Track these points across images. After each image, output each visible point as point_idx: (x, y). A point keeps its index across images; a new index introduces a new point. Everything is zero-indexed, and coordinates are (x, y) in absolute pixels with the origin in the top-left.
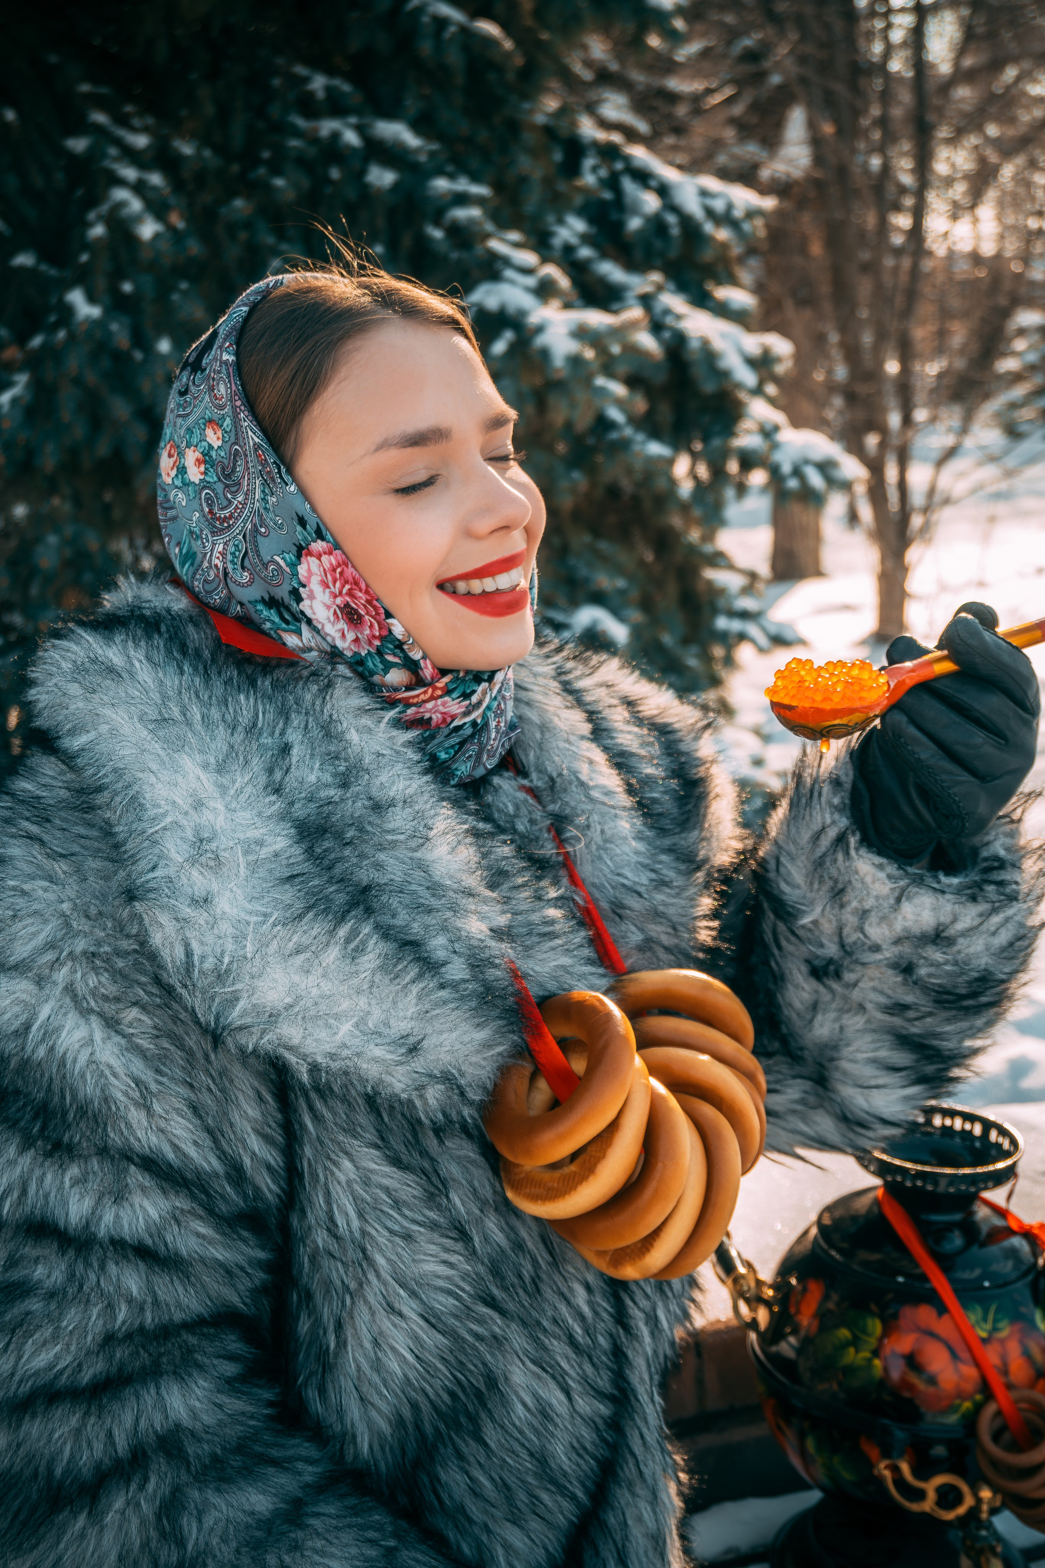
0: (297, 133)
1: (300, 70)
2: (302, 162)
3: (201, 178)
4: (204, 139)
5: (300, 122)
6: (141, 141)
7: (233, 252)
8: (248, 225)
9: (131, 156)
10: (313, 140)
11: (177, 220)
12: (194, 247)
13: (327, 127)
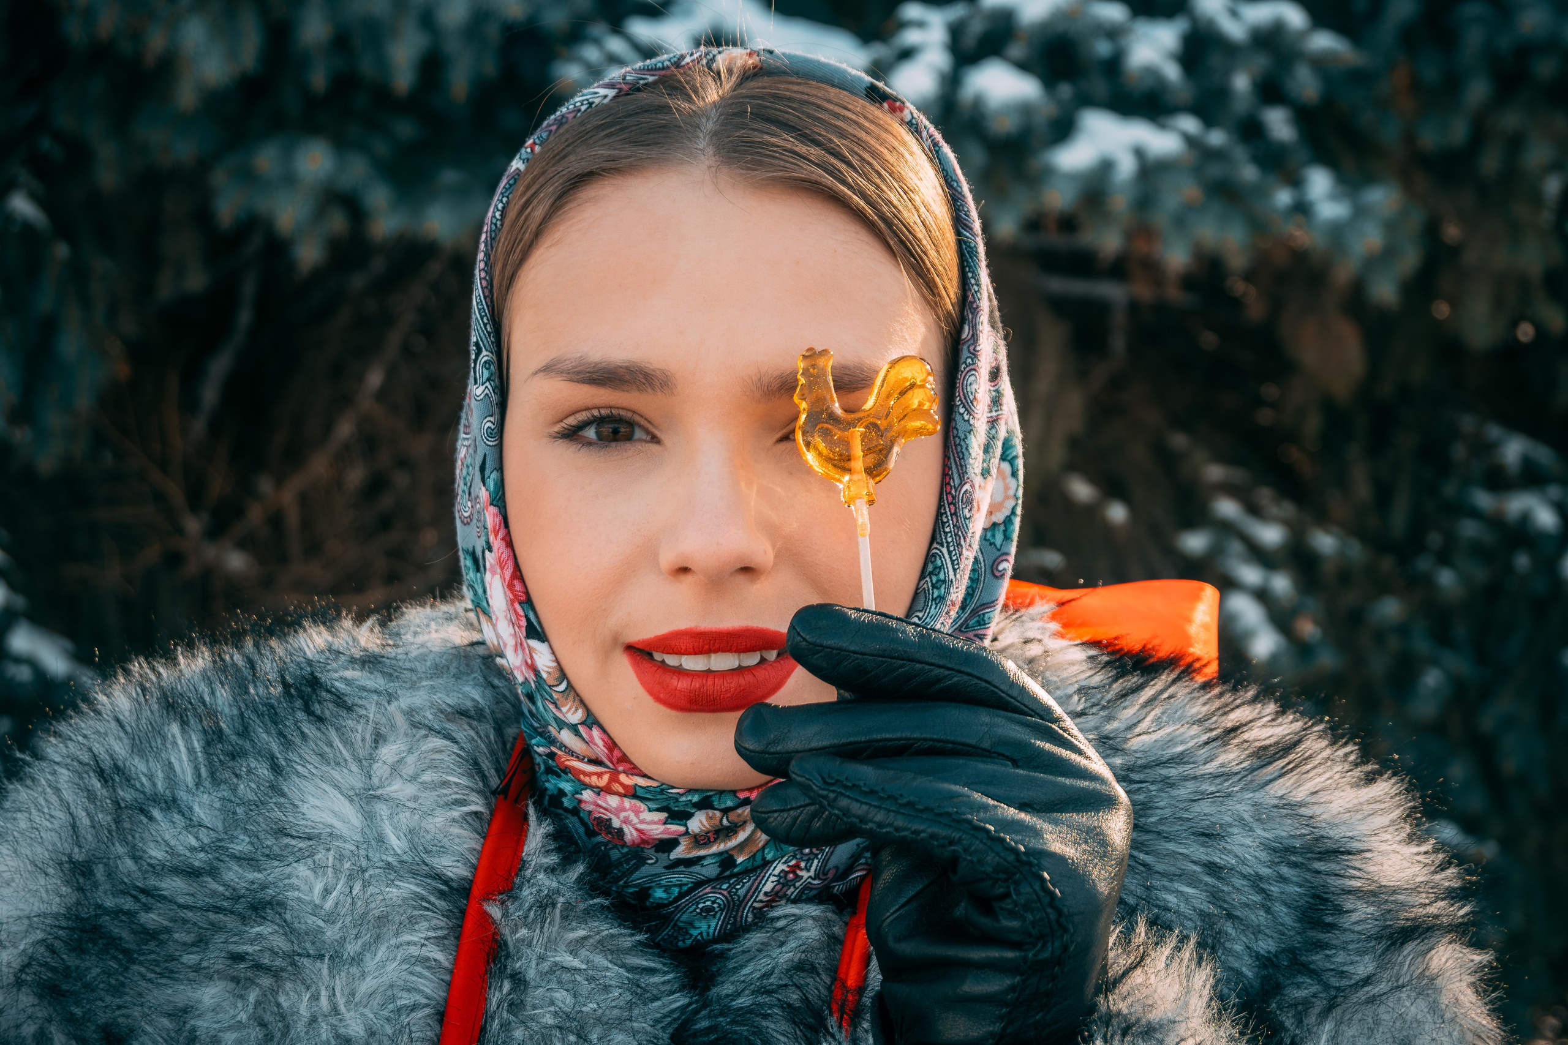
0: (1475, 513)
1: (1494, 431)
2: (1478, 551)
3: (1345, 576)
4: (1355, 529)
5: (1483, 500)
6: (1271, 535)
7: (1378, 665)
8: (1403, 630)
9: (1259, 554)
10: (1496, 522)
11: (1308, 629)
12: (1327, 660)
13: (1518, 504)
